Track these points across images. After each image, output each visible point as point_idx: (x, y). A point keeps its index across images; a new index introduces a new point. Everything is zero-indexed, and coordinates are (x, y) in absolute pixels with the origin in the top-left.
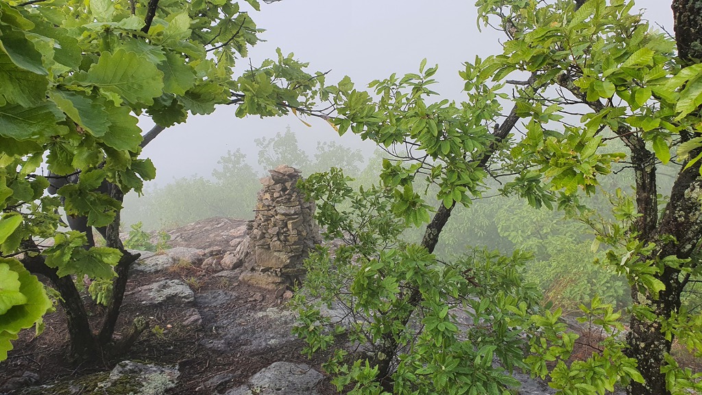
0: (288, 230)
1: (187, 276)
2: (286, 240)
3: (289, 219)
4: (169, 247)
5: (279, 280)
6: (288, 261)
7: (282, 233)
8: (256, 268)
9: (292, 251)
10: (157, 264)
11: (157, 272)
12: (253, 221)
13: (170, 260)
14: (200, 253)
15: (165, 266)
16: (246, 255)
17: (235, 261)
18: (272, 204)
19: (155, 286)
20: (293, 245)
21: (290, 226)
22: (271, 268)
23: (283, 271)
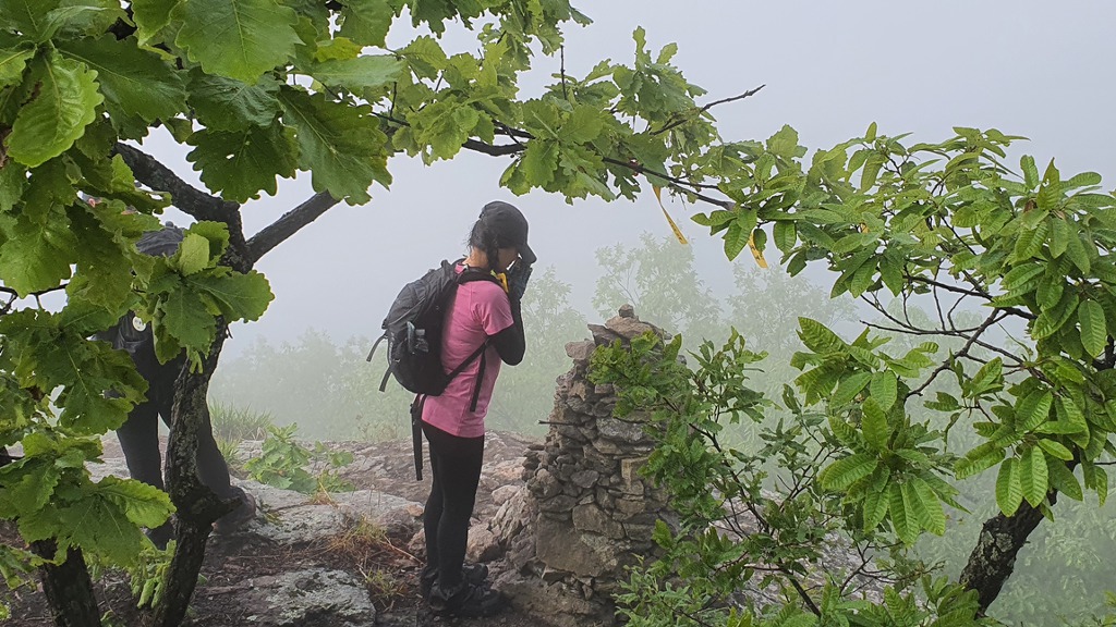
0: (622, 481)
1: (369, 564)
2: (614, 509)
3: (627, 455)
4: (347, 488)
5: (585, 608)
6: (614, 562)
7: (607, 488)
8: (535, 569)
9: (626, 537)
10: (304, 526)
11: (300, 545)
12: (541, 448)
13: (339, 519)
14: (412, 512)
15: (324, 532)
16: (516, 532)
17: (489, 542)
18: (590, 409)
19: (288, 580)
20: (630, 521)
21: (626, 472)
22: (570, 574)
23: (600, 586)
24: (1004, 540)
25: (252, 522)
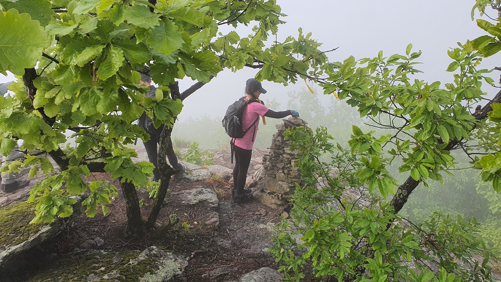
0: (291, 166)
1: (217, 187)
2: (289, 174)
3: (293, 158)
4: (212, 164)
5: (279, 202)
6: (288, 190)
7: (287, 168)
8: (265, 190)
9: (292, 183)
10: (199, 175)
11: (198, 181)
12: (267, 155)
13: (209, 174)
14: (230, 172)
15: (204, 177)
16: (260, 179)
17: (252, 182)
18: (282, 145)
19: (194, 191)
20: (293, 178)
21: (293, 164)
22: (275, 193)
23: (284, 196)
24: (405, 192)
25: (184, 174)
